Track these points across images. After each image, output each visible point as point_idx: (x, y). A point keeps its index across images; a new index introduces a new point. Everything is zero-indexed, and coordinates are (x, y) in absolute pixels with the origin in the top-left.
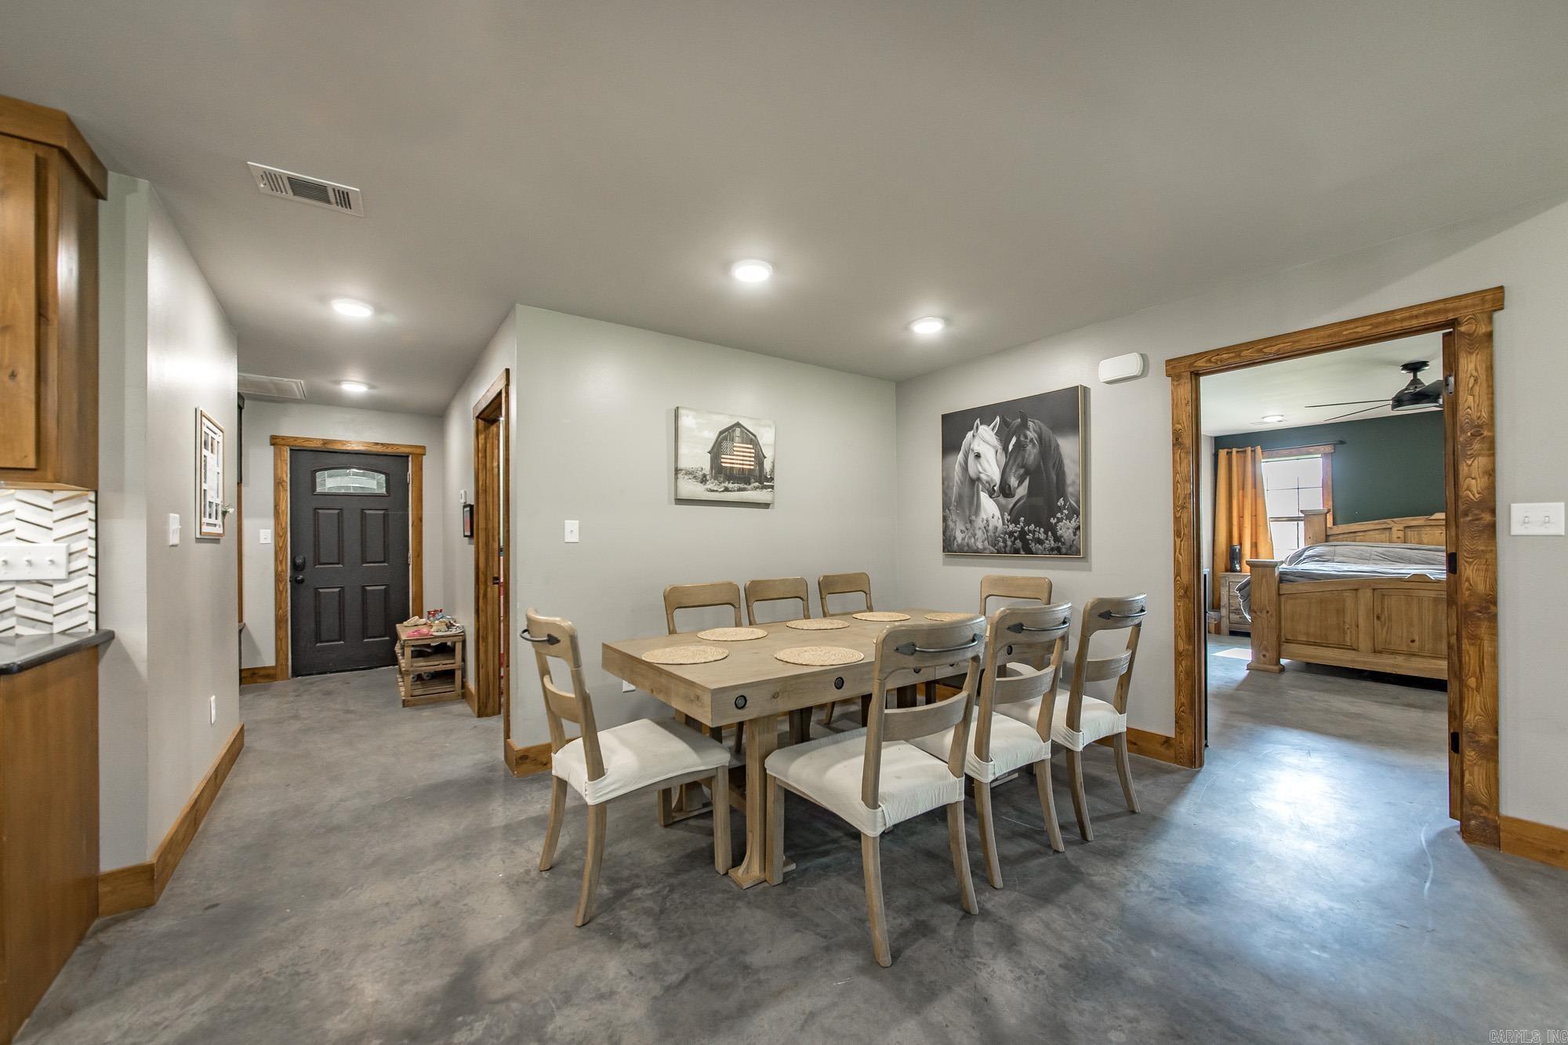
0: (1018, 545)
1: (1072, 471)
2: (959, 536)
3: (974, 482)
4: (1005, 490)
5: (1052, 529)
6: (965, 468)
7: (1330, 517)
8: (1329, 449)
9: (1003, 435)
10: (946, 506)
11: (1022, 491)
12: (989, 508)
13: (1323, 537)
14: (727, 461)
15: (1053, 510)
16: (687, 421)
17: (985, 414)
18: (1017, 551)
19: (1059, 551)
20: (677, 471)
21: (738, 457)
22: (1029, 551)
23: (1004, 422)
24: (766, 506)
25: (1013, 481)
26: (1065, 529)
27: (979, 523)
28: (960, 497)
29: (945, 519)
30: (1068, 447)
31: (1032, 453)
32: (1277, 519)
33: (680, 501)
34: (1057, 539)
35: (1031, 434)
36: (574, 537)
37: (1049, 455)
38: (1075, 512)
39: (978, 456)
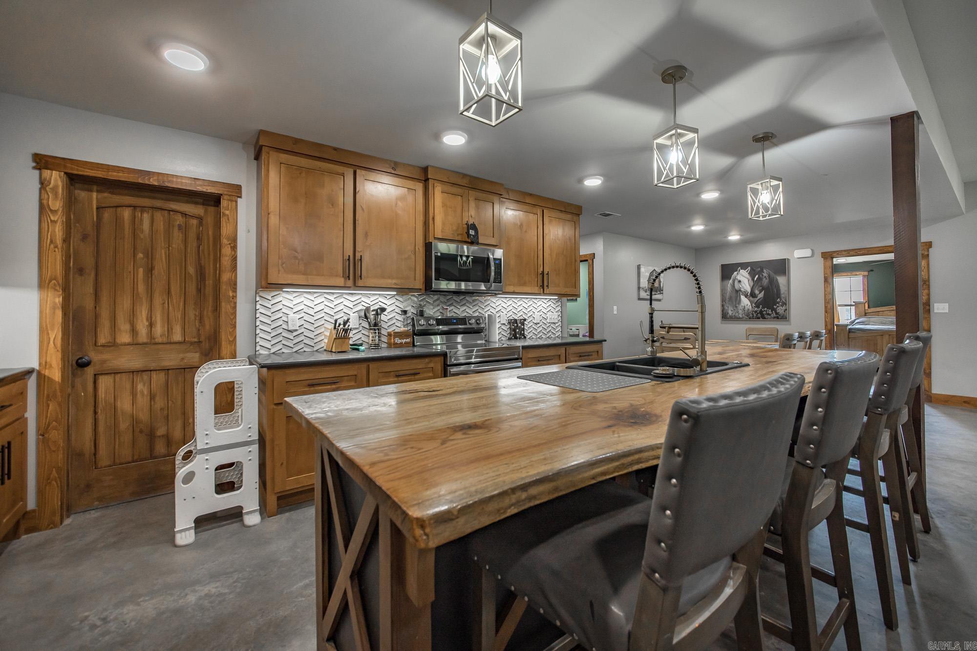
0: (760, 316)
1: (783, 289)
2: (730, 313)
3: (738, 292)
4: (753, 295)
5: (773, 310)
6: (733, 286)
7: (867, 305)
8: (866, 273)
9: (752, 274)
10: (723, 300)
11: (761, 295)
12: (745, 302)
13: (864, 314)
15: (775, 303)
16: (642, 270)
17: (744, 266)
18: (759, 318)
19: (778, 318)
20: (639, 288)
22: (763, 317)
23: (752, 269)
24: (661, 300)
25: (757, 292)
26: (780, 310)
27: (740, 307)
28: (731, 298)
29: (723, 306)
30: (781, 280)
31: (765, 282)
32: (840, 306)
33: (640, 299)
34: (777, 313)
35: (765, 275)
36: (615, 312)
37: (773, 284)
38: (784, 304)
39: (740, 281)
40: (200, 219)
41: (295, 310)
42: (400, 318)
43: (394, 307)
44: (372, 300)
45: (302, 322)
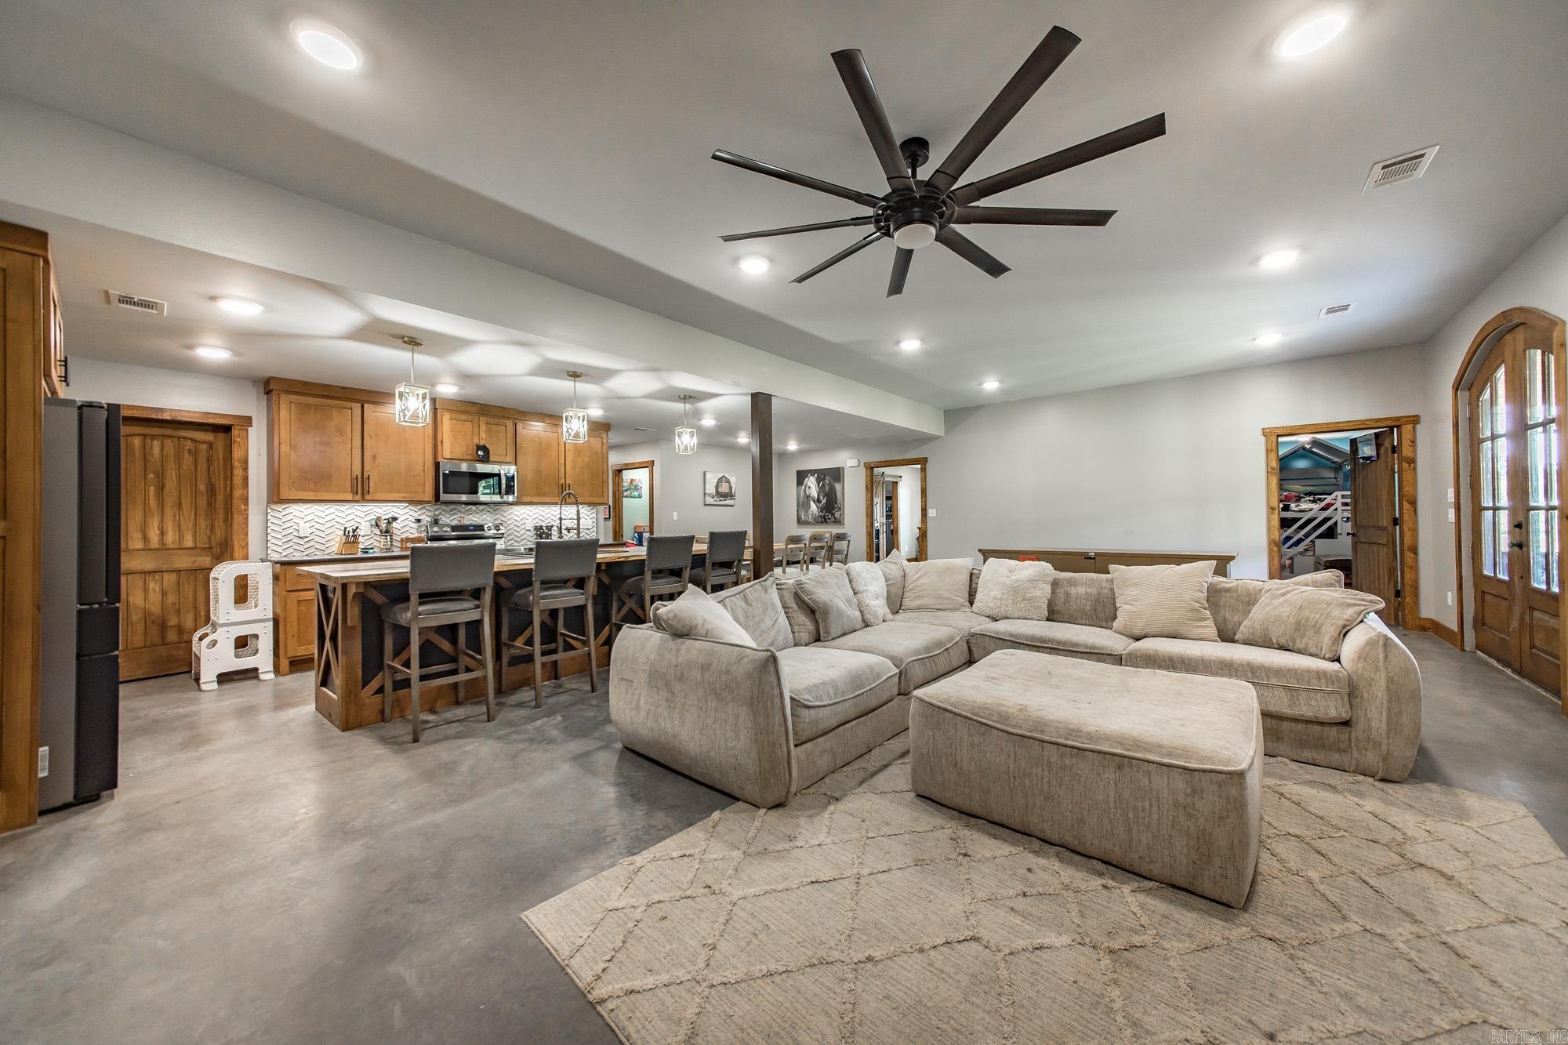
0: (823, 521)
1: (839, 495)
2: (803, 517)
3: (808, 497)
4: (819, 501)
5: (833, 514)
6: (805, 492)
9: (818, 480)
10: (798, 506)
11: (824, 501)
12: (813, 507)
14: (720, 490)
15: (834, 508)
16: (708, 476)
17: (812, 472)
18: (823, 522)
19: (835, 522)
20: (705, 494)
21: (724, 489)
22: (826, 522)
23: (818, 476)
24: (732, 506)
25: (821, 498)
26: (837, 514)
27: (810, 513)
28: (803, 503)
29: (798, 510)
30: (838, 487)
31: (827, 488)
33: (705, 505)
34: (835, 518)
35: (827, 481)
36: (675, 518)
37: (832, 489)
38: (840, 509)
39: (809, 487)
40: (211, 445)
41: (305, 520)
42: (415, 525)
43: (407, 516)
44: (384, 511)
45: (313, 530)
